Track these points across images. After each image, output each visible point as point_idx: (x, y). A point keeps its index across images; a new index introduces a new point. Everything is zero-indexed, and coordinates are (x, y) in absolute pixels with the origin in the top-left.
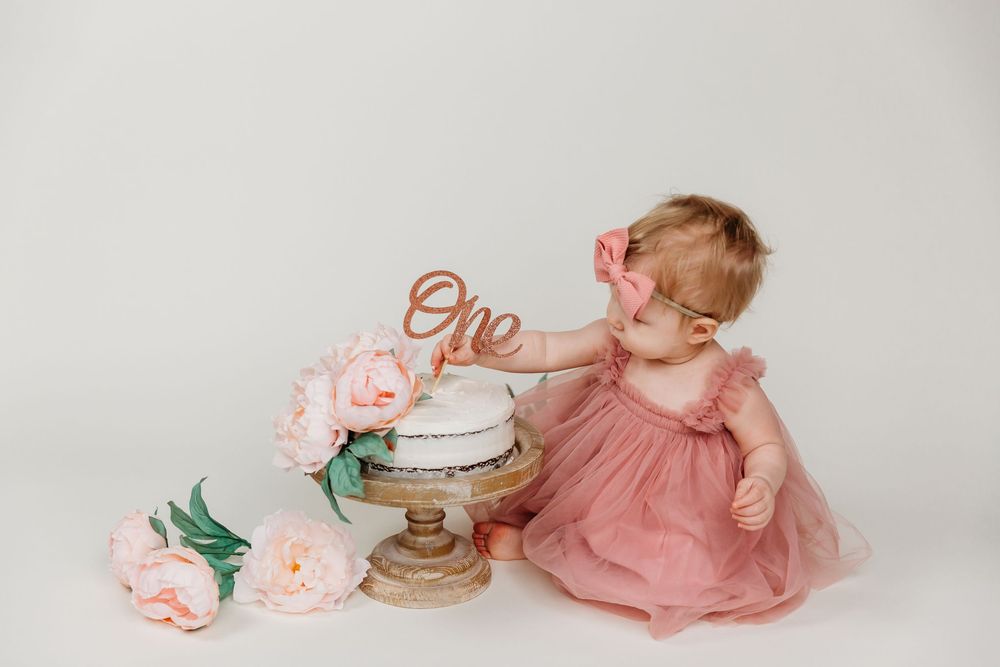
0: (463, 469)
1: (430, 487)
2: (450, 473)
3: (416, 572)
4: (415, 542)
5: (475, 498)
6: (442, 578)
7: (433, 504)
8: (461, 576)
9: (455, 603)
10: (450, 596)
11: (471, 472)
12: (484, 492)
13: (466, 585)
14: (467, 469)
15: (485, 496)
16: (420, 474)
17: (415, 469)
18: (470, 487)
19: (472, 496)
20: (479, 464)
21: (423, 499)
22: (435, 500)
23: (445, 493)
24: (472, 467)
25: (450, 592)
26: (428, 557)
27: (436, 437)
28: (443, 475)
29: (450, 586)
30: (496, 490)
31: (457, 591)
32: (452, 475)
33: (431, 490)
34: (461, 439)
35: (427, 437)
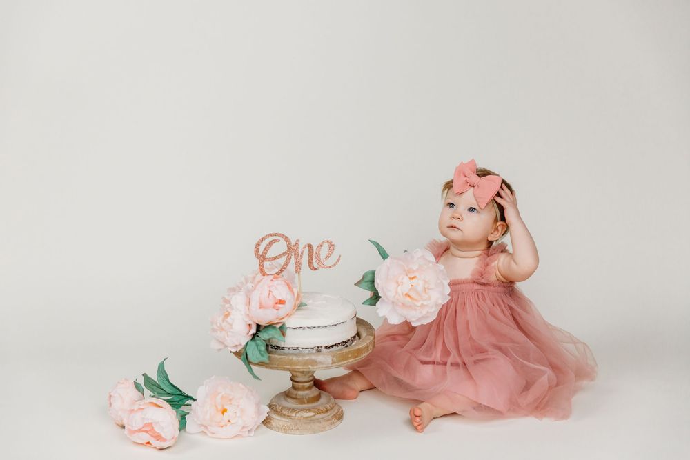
0: (326, 347)
1: (306, 358)
3: (298, 412)
4: (296, 395)
5: (334, 364)
6: (314, 416)
7: (309, 368)
8: (326, 414)
9: (322, 431)
11: (331, 349)
12: (340, 361)
13: (328, 420)
14: (329, 348)
15: (340, 363)
16: (300, 351)
17: (297, 348)
18: (331, 358)
20: (336, 344)
21: (302, 365)
22: (310, 366)
23: (316, 362)
24: (332, 346)
25: (318, 424)
26: (304, 403)
27: (310, 328)
28: (314, 351)
29: (319, 421)
30: (346, 360)
31: (324, 423)
32: (320, 351)
33: (307, 360)
34: (325, 329)
35: (304, 328)
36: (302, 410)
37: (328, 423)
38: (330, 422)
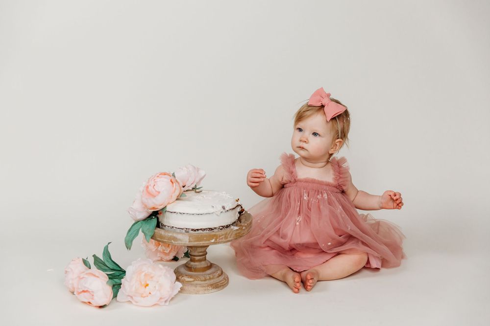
0: (192, 230)
1: (170, 234)
2: (187, 230)
3: (183, 277)
5: (191, 243)
7: (172, 243)
8: (203, 282)
9: (196, 294)
10: (194, 290)
11: (197, 232)
12: (195, 241)
14: (195, 231)
15: (196, 243)
16: (174, 229)
17: (173, 227)
19: (189, 242)
20: (201, 229)
22: (172, 241)
23: (177, 238)
24: (198, 230)
25: (194, 288)
27: (181, 213)
28: (184, 231)
29: (196, 285)
31: (199, 288)
32: (188, 232)
33: (171, 236)
34: (192, 216)
35: (177, 213)
36: (186, 276)
37: (202, 288)
38: (204, 288)
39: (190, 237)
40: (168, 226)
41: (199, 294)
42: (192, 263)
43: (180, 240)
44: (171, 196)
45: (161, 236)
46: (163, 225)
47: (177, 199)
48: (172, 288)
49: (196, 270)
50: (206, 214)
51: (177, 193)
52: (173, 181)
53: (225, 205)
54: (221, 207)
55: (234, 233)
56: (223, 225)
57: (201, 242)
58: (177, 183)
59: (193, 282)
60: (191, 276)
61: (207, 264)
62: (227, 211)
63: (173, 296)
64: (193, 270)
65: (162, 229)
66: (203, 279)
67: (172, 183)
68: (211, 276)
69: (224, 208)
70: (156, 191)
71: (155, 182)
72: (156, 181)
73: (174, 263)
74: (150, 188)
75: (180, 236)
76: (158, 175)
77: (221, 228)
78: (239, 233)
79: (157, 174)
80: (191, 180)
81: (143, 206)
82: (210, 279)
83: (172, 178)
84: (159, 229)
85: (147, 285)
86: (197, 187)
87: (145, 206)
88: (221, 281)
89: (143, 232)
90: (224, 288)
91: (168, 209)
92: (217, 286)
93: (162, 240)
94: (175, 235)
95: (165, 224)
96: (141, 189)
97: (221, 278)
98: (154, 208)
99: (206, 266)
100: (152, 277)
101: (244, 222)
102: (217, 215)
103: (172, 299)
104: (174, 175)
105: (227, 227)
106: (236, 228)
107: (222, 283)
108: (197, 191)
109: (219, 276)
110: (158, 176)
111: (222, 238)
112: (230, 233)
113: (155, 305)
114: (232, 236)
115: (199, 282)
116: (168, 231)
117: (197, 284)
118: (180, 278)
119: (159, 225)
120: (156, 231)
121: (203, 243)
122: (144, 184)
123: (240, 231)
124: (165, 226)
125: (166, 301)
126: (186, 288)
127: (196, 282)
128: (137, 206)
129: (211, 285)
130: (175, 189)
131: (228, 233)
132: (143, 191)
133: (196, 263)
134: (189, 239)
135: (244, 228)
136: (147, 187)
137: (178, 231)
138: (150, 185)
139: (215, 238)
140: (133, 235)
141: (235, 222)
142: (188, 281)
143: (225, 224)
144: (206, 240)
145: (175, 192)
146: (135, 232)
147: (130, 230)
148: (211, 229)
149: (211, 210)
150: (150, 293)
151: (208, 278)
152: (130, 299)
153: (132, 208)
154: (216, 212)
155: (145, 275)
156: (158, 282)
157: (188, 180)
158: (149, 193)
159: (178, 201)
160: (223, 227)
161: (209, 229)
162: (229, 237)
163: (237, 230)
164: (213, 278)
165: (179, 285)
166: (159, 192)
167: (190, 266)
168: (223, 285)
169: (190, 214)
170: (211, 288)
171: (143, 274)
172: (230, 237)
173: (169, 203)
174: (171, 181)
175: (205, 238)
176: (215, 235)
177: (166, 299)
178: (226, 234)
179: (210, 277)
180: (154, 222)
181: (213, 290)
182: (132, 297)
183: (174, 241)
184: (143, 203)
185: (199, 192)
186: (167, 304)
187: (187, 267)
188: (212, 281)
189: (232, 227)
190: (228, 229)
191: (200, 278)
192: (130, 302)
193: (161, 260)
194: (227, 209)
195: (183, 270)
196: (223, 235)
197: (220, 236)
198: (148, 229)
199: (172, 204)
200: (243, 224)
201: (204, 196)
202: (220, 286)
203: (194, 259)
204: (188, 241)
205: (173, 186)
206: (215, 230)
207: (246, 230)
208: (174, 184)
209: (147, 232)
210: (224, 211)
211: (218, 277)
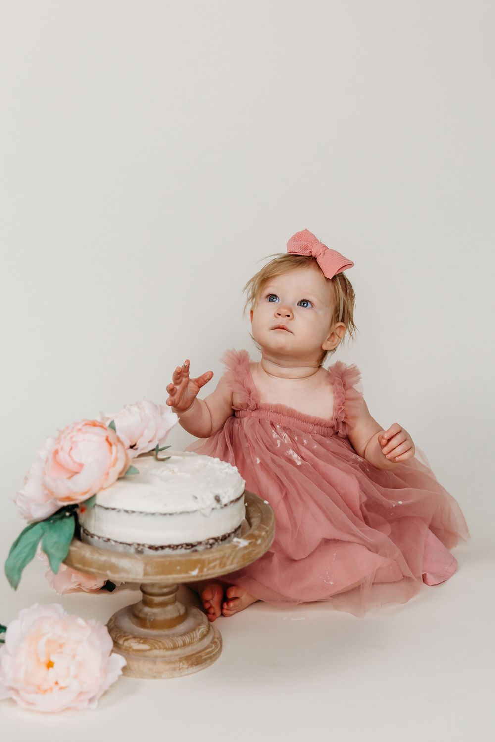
0: (151, 547)
1: (104, 558)
2: (139, 549)
3: (127, 640)
5: (147, 577)
6: (150, 650)
7: (107, 575)
9: (155, 677)
12: (157, 574)
13: (170, 662)
14: (157, 548)
15: (159, 577)
16: (112, 545)
17: (109, 540)
19: (145, 574)
20: (169, 546)
21: (99, 569)
22: (108, 572)
24: (162, 547)
25: (151, 666)
27: (127, 512)
28: (132, 550)
29: (154, 660)
30: (170, 573)
31: (161, 666)
32: (140, 552)
33: (105, 562)
34: (150, 519)
35: (119, 511)
36: (135, 637)
37: (168, 667)
38: (173, 666)
39: (146, 564)
40: (99, 538)
41: (160, 677)
42: (147, 610)
43: (124, 570)
44: (108, 474)
45: (83, 561)
46: (87, 533)
47: (119, 479)
48: (105, 670)
49: (155, 625)
50: (181, 513)
51: (120, 467)
52: (110, 439)
53: (220, 492)
54: (212, 497)
55: (240, 554)
56: (215, 535)
57: (169, 577)
58: (119, 446)
59: (147, 653)
60: (144, 639)
61: (179, 611)
62: (226, 505)
63: (106, 688)
64: (148, 624)
65: (87, 542)
66: (171, 645)
67: (111, 445)
68: (187, 640)
69: (218, 499)
70: (75, 462)
71: (73, 442)
72: (74, 439)
73: (105, 596)
74: (63, 455)
75: (124, 563)
76: (79, 427)
77: (211, 541)
78: (250, 553)
79: (77, 424)
80: (148, 435)
81: (46, 492)
82: (185, 645)
83: (110, 433)
84: (78, 543)
85: (50, 665)
86: (160, 447)
87: (50, 494)
88: (207, 648)
89: (45, 550)
90: (212, 662)
91: (98, 500)
92: (198, 660)
93: (86, 568)
94: (114, 560)
95: (92, 530)
96: (43, 454)
97: (207, 641)
98: (68, 498)
99: (175, 615)
100: (61, 646)
101: (259, 528)
102: (205, 516)
103: (105, 693)
104: (112, 427)
105: (224, 538)
106: (243, 543)
107: (211, 652)
108: (161, 455)
109: (204, 636)
110: (79, 430)
111: (214, 567)
112: (230, 555)
113: (68, 709)
114: (236, 561)
115: (161, 653)
116: (98, 550)
117: (156, 657)
118: (121, 642)
119: (80, 534)
120: (73, 548)
121: (174, 579)
122: (50, 444)
123: (251, 549)
124: (92, 536)
125: (91, 700)
126: (134, 665)
127: (155, 652)
128: (32, 490)
129: (187, 658)
130: (116, 459)
131: (227, 555)
132: (47, 460)
133: (156, 610)
134: (145, 570)
135: (259, 541)
136: (56, 452)
137: (121, 548)
138: (62, 448)
139: (199, 566)
140: (24, 555)
141: (240, 527)
142: (138, 651)
143: (219, 533)
144: (180, 572)
145: (114, 465)
146: (27, 549)
147: (16, 544)
148: (190, 546)
149: (192, 505)
150: (57, 683)
151: (180, 642)
152: (12, 694)
153: (22, 495)
154: (203, 509)
155: (49, 642)
156: (74, 657)
157: (142, 435)
158: (59, 465)
159: (121, 484)
160: (216, 539)
161: (187, 545)
162: (228, 563)
163: (245, 548)
164: (190, 643)
165: (120, 660)
166: (81, 466)
167: (141, 616)
168: (210, 658)
169: (147, 514)
170: (186, 666)
171: (43, 640)
172: (231, 564)
173: (102, 489)
174: (107, 440)
175: (178, 568)
176: (199, 561)
177: (91, 696)
178: (223, 557)
179: (184, 641)
180: (69, 525)
181: (192, 669)
182: (17, 691)
183: (112, 572)
184: (45, 486)
185: (163, 460)
186: (94, 705)
187: (136, 617)
188: (188, 650)
189: (235, 540)
190: (226, 545)
191: (163, 644)
192: (11, 701)
193: (79, 589)
194: (225, 500)
195: (127, 624)
196: (215, 560)
197: (210, 563)
198: (55, 543)
199: (109, 490)
200: (257, 533)
201: (176, 470)
202: (206, 660)
203: (152, 601)
204: (141, 573)
205: (111, 452)
206: (200, 548)
207: (263, 546)
208: (114, 448)
209: (52, 551)
210: (218, 506)
211: (201, 639)
